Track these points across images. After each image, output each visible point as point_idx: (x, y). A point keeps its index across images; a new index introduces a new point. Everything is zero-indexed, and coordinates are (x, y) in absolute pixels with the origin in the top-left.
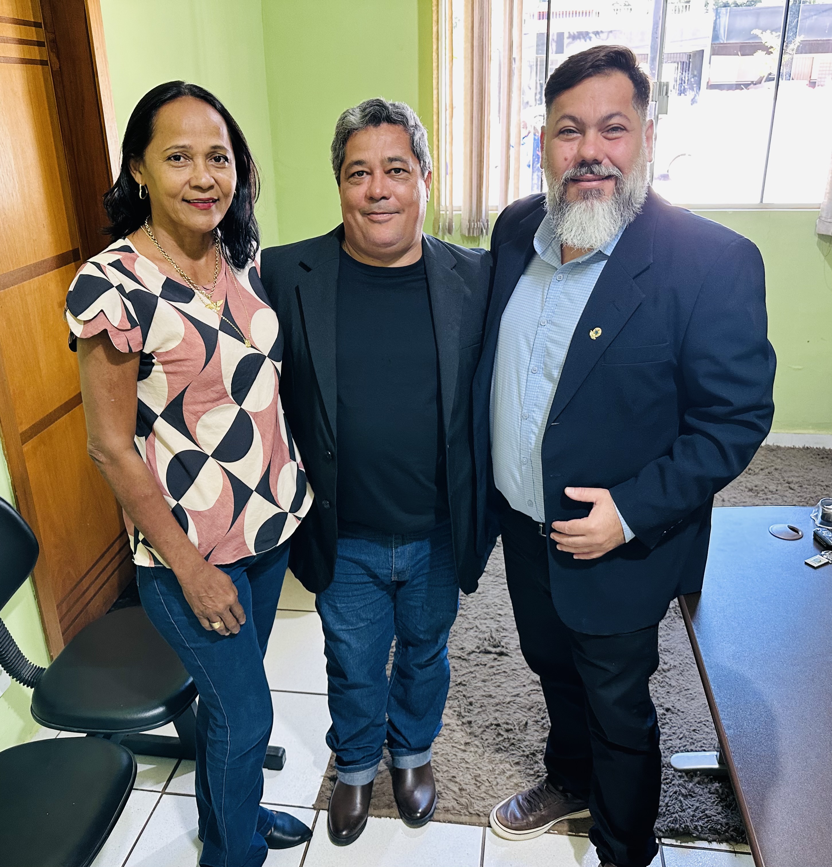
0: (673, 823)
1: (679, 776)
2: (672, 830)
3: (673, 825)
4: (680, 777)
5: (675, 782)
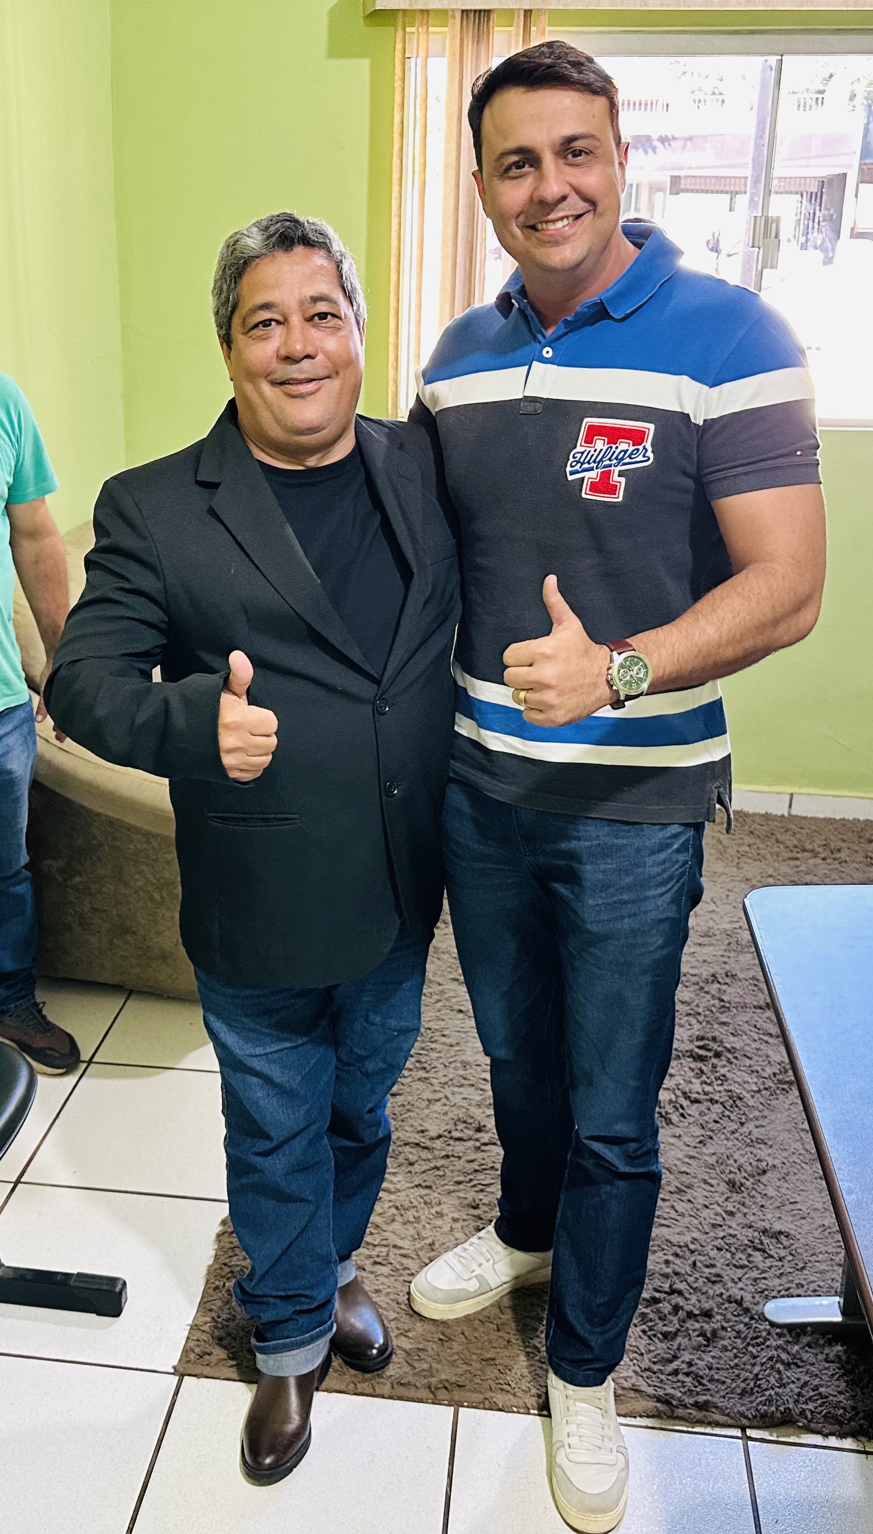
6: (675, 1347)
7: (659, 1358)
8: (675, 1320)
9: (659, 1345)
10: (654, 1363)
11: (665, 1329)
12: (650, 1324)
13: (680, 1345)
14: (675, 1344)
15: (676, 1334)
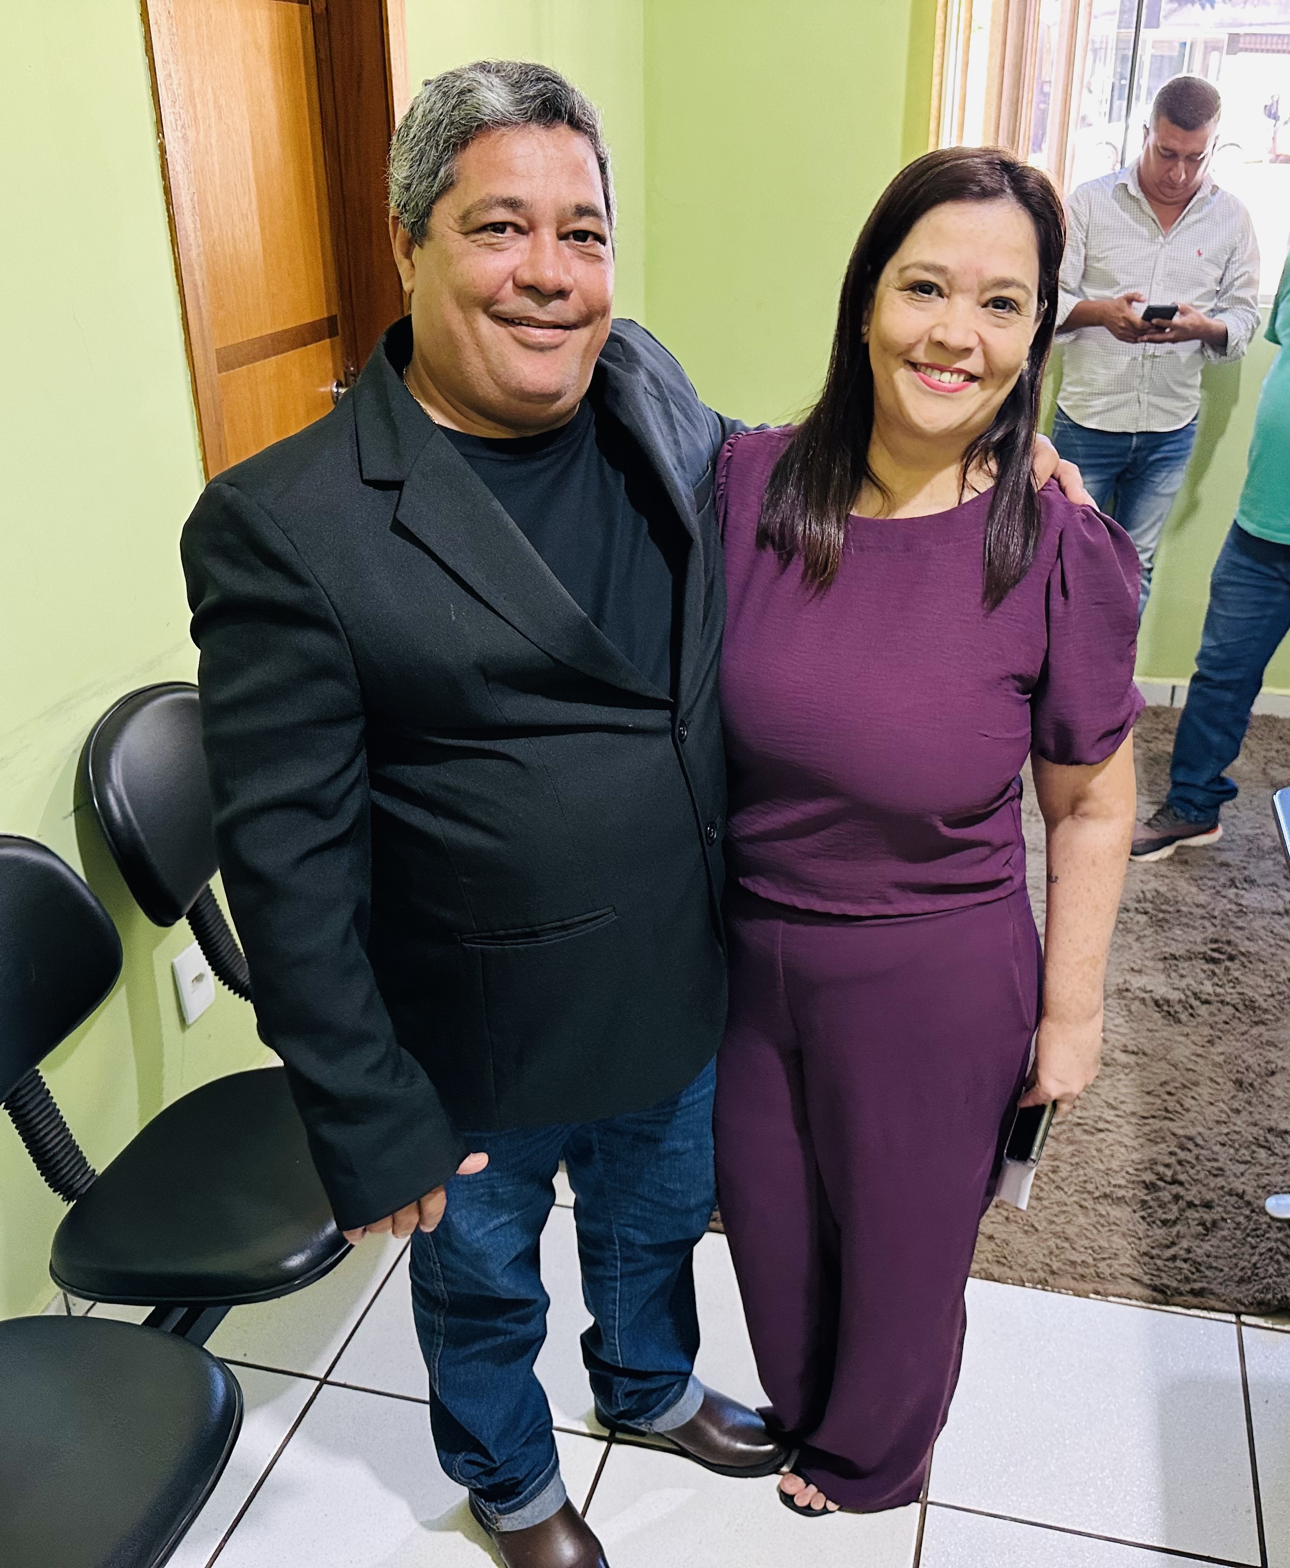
0: (1262, 1292)
1: (1277, 1228)
2: (1260, 1303)
3: (1262, 1295)
4: (1280, 1229)
5: (1272, 1234)
6: (1174, 1234)
7: (1157, 1243)
8: (1175, 1208)
9: (1159, 1231)
10: (1152, 1248)
11: (1164, 1216)
12: (1149, 1211)
13: (1178, 1232)
14: (1174, 1230)
15: (1175, 1222)
